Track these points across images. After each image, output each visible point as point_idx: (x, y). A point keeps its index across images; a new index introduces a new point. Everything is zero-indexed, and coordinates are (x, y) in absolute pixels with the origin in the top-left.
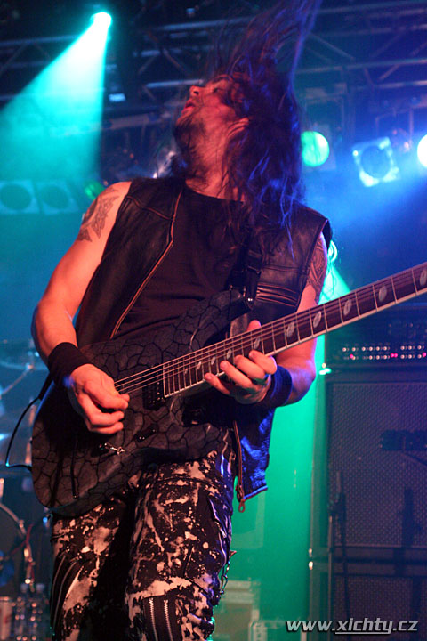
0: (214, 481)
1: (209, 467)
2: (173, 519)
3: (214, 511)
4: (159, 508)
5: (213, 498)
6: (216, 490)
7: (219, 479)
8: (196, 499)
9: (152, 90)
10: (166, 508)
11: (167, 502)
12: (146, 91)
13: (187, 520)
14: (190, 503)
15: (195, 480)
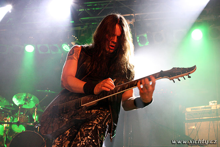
0: (100, 125)
1: (100, 121)
2: (86, 133)
3: (98, 132)
4: (83, 130)
5: (99, 129)
6: (100, 127)
7: (102, 125)
8: (93, 128)
9: (81, 20)
10: (84, 130)
11: (85, 129)
12: (80, 20)
13: (89, 133)
14: (91, 129)
15: (95, 124)
